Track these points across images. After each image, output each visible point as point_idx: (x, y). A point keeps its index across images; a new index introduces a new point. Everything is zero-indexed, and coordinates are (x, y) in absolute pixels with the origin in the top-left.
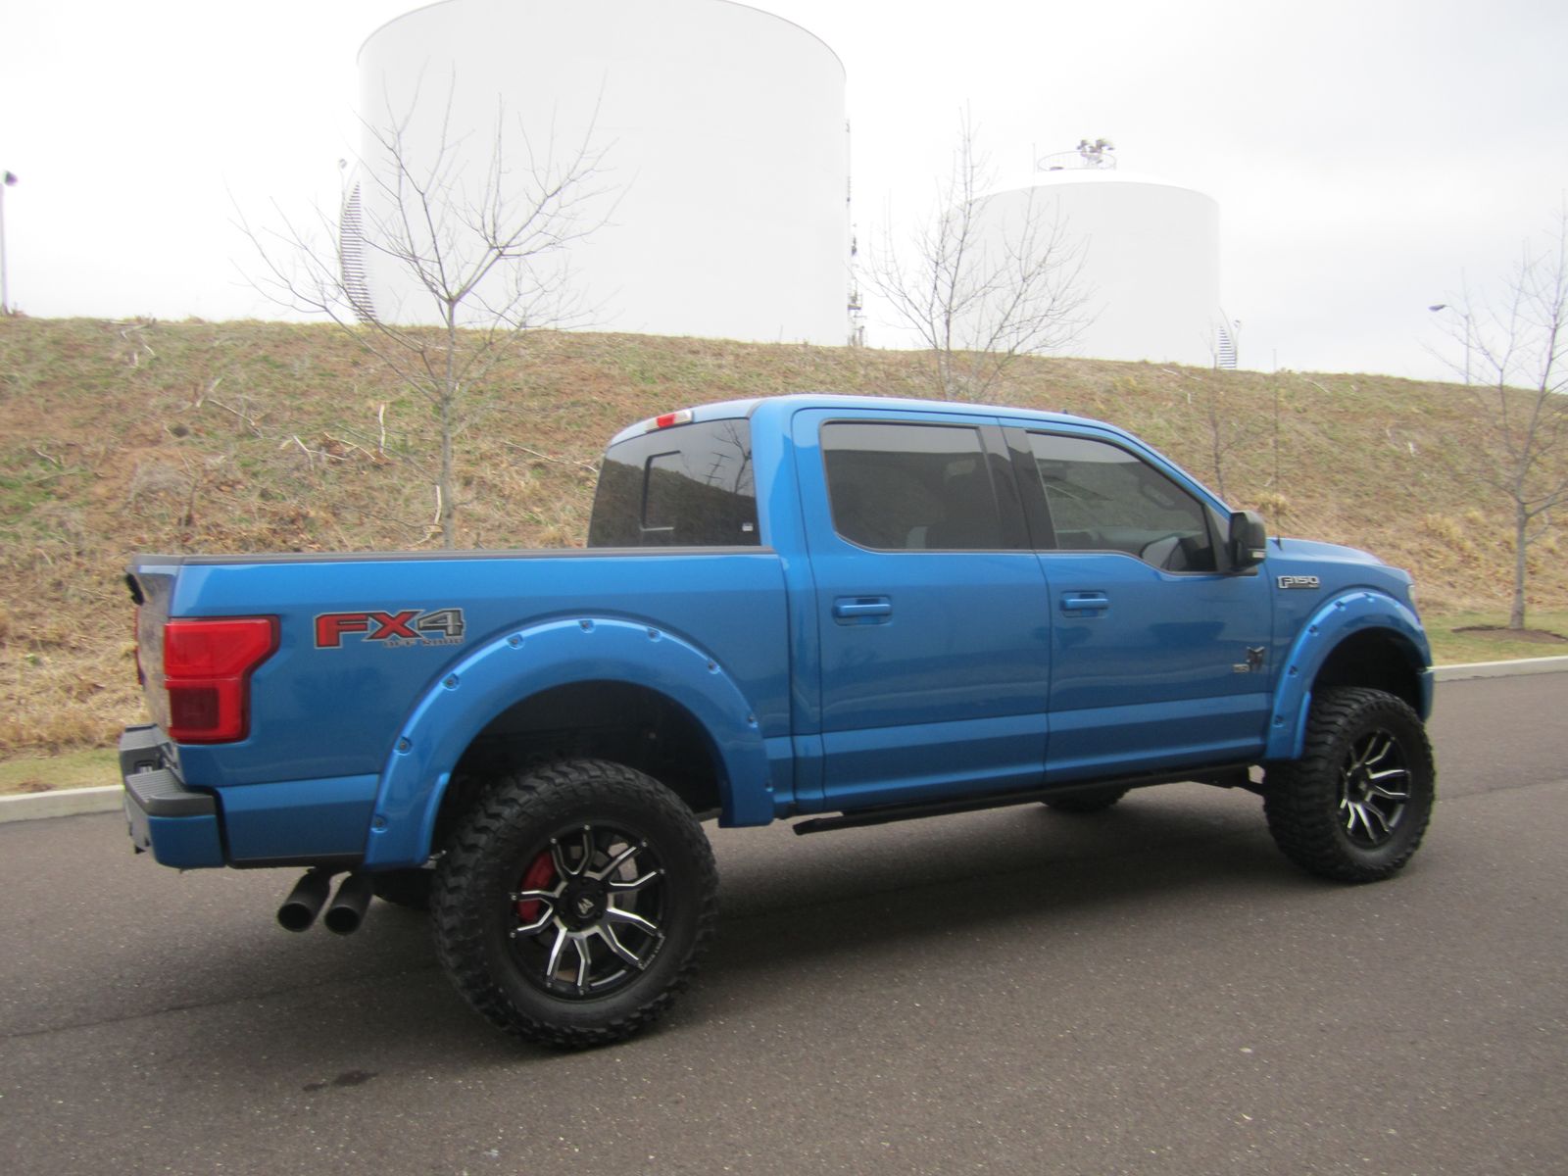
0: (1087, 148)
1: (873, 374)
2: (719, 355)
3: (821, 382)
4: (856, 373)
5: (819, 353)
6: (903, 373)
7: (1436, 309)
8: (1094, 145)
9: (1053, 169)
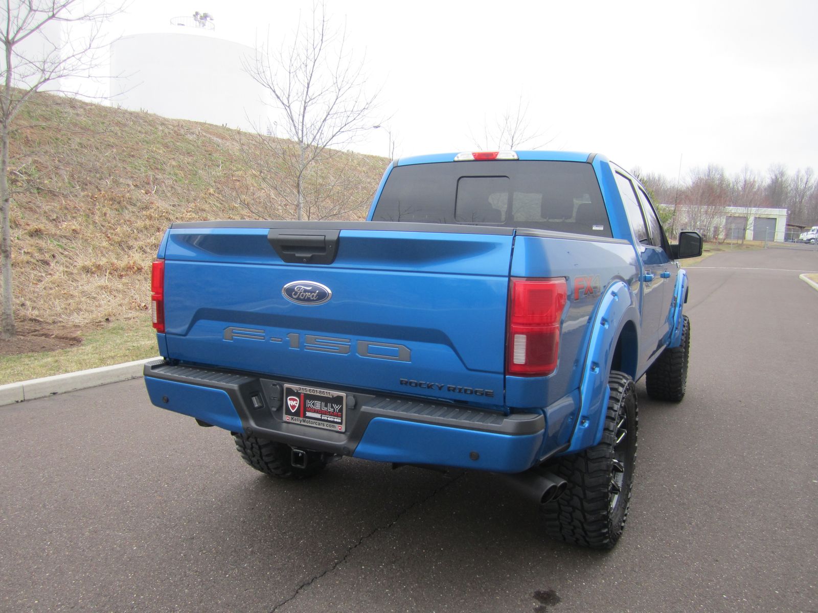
0: (199, 17)
1: (166, 131)
2: (73, 107)
3: (140, 132)
4: (156, 128)
5: (132, 114)
6: (182, 132)
7: (377, 127)
8: (202, 15)
9: (178, 24)
